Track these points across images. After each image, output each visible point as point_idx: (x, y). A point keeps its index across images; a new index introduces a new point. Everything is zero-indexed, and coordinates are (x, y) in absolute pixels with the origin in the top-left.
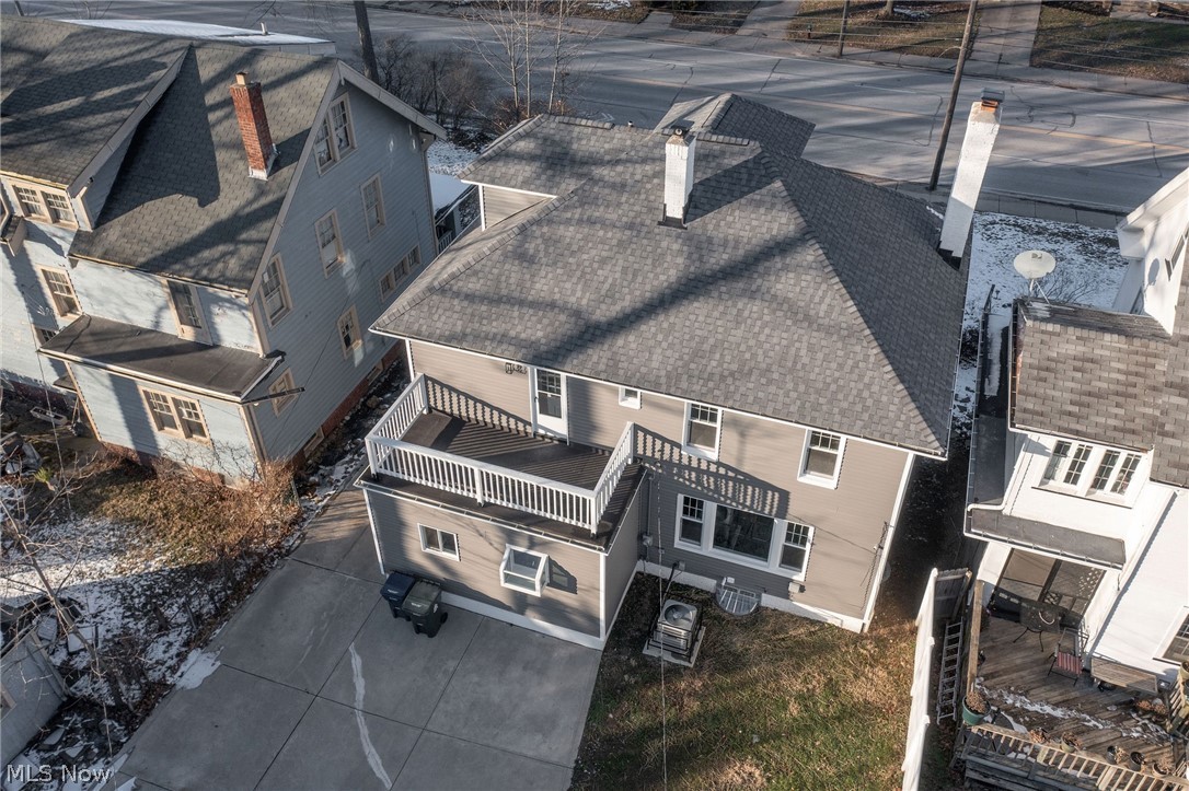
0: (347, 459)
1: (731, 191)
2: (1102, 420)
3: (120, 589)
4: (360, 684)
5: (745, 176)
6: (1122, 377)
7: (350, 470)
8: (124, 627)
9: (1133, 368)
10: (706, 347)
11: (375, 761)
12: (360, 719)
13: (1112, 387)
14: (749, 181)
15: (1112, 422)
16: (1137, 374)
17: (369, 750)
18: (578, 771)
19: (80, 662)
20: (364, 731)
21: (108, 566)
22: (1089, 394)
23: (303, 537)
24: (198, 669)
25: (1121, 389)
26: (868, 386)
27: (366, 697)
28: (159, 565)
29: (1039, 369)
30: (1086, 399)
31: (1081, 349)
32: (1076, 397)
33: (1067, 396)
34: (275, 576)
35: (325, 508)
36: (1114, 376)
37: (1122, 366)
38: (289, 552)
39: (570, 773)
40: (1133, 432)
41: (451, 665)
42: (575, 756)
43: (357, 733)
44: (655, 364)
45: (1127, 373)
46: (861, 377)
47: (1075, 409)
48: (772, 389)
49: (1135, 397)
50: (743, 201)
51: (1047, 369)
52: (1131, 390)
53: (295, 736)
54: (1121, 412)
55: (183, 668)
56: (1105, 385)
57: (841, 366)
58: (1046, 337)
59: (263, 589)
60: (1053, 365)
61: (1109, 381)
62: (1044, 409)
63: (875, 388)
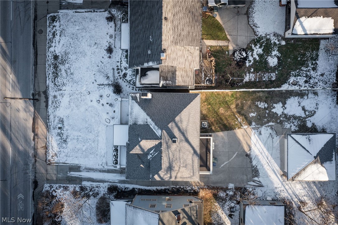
0: (186, 189)
1: (171, 132)
2: (191, 74)
3: (223, 207)
4: (225, 163)
5: (168, 131)
6: (183, 72)
7: (188, 187)
8: (228, 201)
9: (182, 70)
10: (193, 129)
11: (235, 156)
12: (230, 161)
13: (185, 73)
14: (169, 130)
15: (191, 73)
16: (183, 70)
17: (233, 157)
18: (228, 130)
19: (235, 202)
20: (231, 159)
21: (220, 211)
22: (187, 76)
23: (204, 186)
24: (231, 186)
25: (185, 72)
26: (194, 105)
27: (227, 161)
28: (217, 204)
29: (184, 83)
30: (188, 76)
31: (180, 77)
32: (188, 78)
33: (188, 79)
34: (212, 185)
35: (197, 186)
36: (183, 73)
37: (182, 72)
38: (208, 186)
39: (228, 131)
40: (192, 70)
41: (218, 153)
42: (226, 131)
43: (232, 160)
44: (196, 135)
45: (183, 71)
46: (193, 106)
47: (190, 78)
48: (196, 118)
49: (186, 70)
50: (172, 130)
51: (184, 81)
52: (185, 71)
53: (235, 167)
54: (189, 72)
55: (232, 188)
56: (185, 74)
57: (192, 109)
58: (179, 82)
59: (215, 186)
60: (183, 81)
61: (184, 73)
62: (190, 82)
63: (194, 104)
